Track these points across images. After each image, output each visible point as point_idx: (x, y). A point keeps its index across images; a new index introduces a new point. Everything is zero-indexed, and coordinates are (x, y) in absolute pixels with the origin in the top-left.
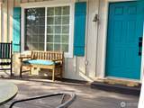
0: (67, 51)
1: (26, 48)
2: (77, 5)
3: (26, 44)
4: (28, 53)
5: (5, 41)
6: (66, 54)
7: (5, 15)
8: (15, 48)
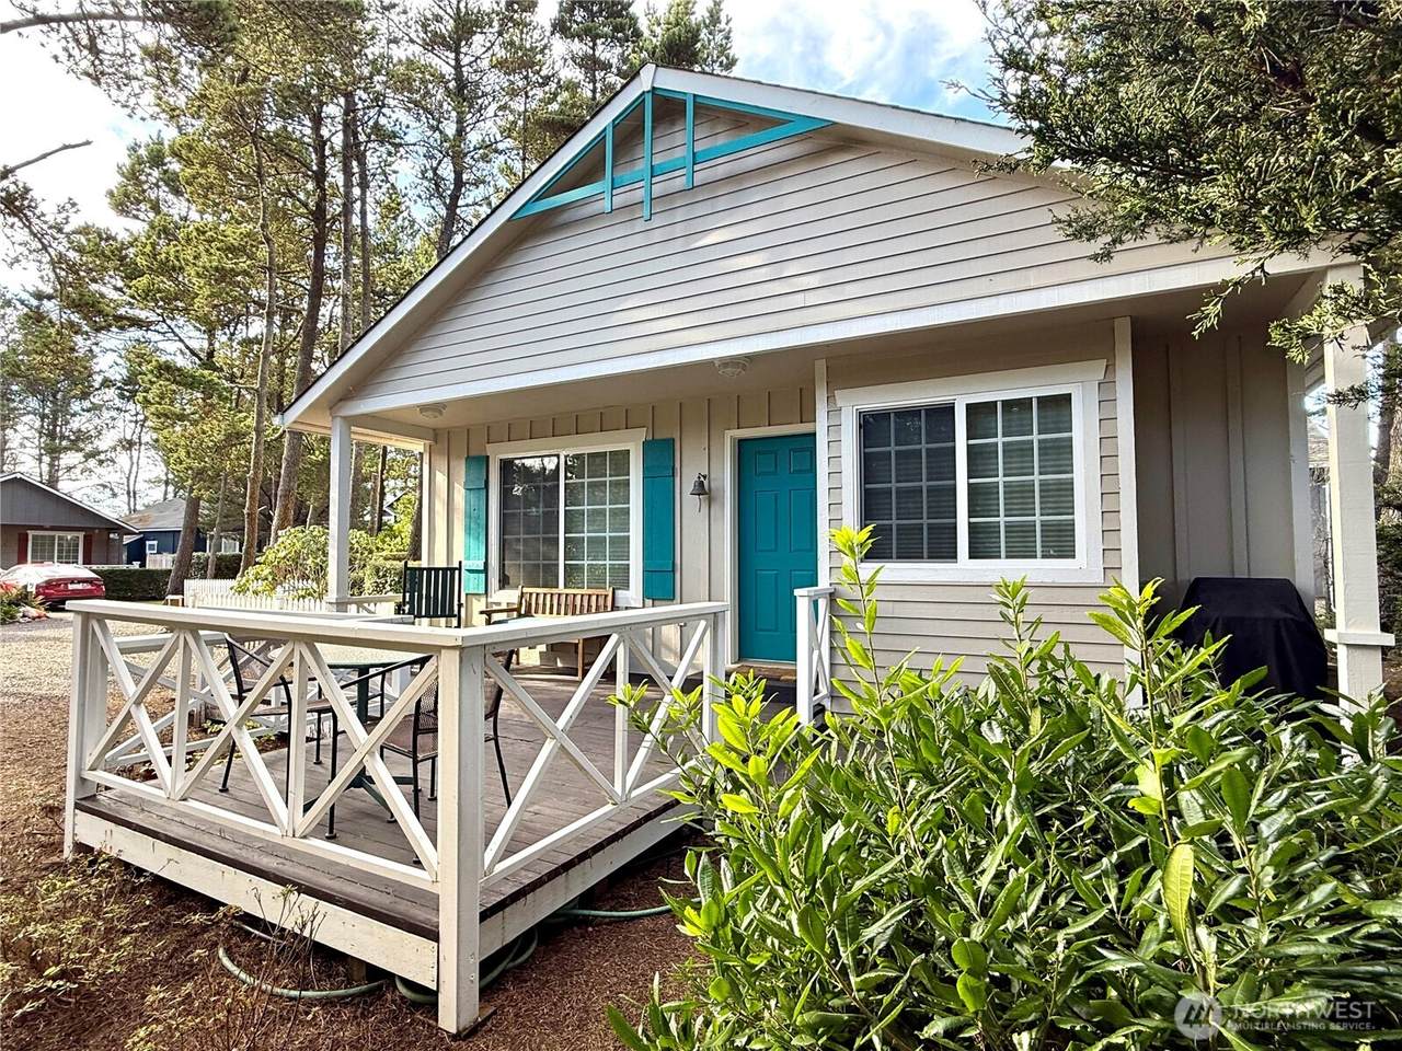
0: (626, 586)
1: (504, 582)
2: (649, 447)
3: (502, 567)
4: (510, 596)
5: (440, 562)
6: (620, 593)
7: (441, 479)
8: (471, 583)
